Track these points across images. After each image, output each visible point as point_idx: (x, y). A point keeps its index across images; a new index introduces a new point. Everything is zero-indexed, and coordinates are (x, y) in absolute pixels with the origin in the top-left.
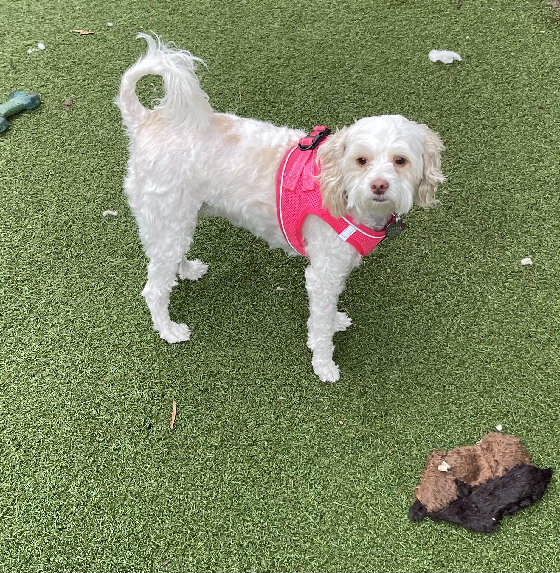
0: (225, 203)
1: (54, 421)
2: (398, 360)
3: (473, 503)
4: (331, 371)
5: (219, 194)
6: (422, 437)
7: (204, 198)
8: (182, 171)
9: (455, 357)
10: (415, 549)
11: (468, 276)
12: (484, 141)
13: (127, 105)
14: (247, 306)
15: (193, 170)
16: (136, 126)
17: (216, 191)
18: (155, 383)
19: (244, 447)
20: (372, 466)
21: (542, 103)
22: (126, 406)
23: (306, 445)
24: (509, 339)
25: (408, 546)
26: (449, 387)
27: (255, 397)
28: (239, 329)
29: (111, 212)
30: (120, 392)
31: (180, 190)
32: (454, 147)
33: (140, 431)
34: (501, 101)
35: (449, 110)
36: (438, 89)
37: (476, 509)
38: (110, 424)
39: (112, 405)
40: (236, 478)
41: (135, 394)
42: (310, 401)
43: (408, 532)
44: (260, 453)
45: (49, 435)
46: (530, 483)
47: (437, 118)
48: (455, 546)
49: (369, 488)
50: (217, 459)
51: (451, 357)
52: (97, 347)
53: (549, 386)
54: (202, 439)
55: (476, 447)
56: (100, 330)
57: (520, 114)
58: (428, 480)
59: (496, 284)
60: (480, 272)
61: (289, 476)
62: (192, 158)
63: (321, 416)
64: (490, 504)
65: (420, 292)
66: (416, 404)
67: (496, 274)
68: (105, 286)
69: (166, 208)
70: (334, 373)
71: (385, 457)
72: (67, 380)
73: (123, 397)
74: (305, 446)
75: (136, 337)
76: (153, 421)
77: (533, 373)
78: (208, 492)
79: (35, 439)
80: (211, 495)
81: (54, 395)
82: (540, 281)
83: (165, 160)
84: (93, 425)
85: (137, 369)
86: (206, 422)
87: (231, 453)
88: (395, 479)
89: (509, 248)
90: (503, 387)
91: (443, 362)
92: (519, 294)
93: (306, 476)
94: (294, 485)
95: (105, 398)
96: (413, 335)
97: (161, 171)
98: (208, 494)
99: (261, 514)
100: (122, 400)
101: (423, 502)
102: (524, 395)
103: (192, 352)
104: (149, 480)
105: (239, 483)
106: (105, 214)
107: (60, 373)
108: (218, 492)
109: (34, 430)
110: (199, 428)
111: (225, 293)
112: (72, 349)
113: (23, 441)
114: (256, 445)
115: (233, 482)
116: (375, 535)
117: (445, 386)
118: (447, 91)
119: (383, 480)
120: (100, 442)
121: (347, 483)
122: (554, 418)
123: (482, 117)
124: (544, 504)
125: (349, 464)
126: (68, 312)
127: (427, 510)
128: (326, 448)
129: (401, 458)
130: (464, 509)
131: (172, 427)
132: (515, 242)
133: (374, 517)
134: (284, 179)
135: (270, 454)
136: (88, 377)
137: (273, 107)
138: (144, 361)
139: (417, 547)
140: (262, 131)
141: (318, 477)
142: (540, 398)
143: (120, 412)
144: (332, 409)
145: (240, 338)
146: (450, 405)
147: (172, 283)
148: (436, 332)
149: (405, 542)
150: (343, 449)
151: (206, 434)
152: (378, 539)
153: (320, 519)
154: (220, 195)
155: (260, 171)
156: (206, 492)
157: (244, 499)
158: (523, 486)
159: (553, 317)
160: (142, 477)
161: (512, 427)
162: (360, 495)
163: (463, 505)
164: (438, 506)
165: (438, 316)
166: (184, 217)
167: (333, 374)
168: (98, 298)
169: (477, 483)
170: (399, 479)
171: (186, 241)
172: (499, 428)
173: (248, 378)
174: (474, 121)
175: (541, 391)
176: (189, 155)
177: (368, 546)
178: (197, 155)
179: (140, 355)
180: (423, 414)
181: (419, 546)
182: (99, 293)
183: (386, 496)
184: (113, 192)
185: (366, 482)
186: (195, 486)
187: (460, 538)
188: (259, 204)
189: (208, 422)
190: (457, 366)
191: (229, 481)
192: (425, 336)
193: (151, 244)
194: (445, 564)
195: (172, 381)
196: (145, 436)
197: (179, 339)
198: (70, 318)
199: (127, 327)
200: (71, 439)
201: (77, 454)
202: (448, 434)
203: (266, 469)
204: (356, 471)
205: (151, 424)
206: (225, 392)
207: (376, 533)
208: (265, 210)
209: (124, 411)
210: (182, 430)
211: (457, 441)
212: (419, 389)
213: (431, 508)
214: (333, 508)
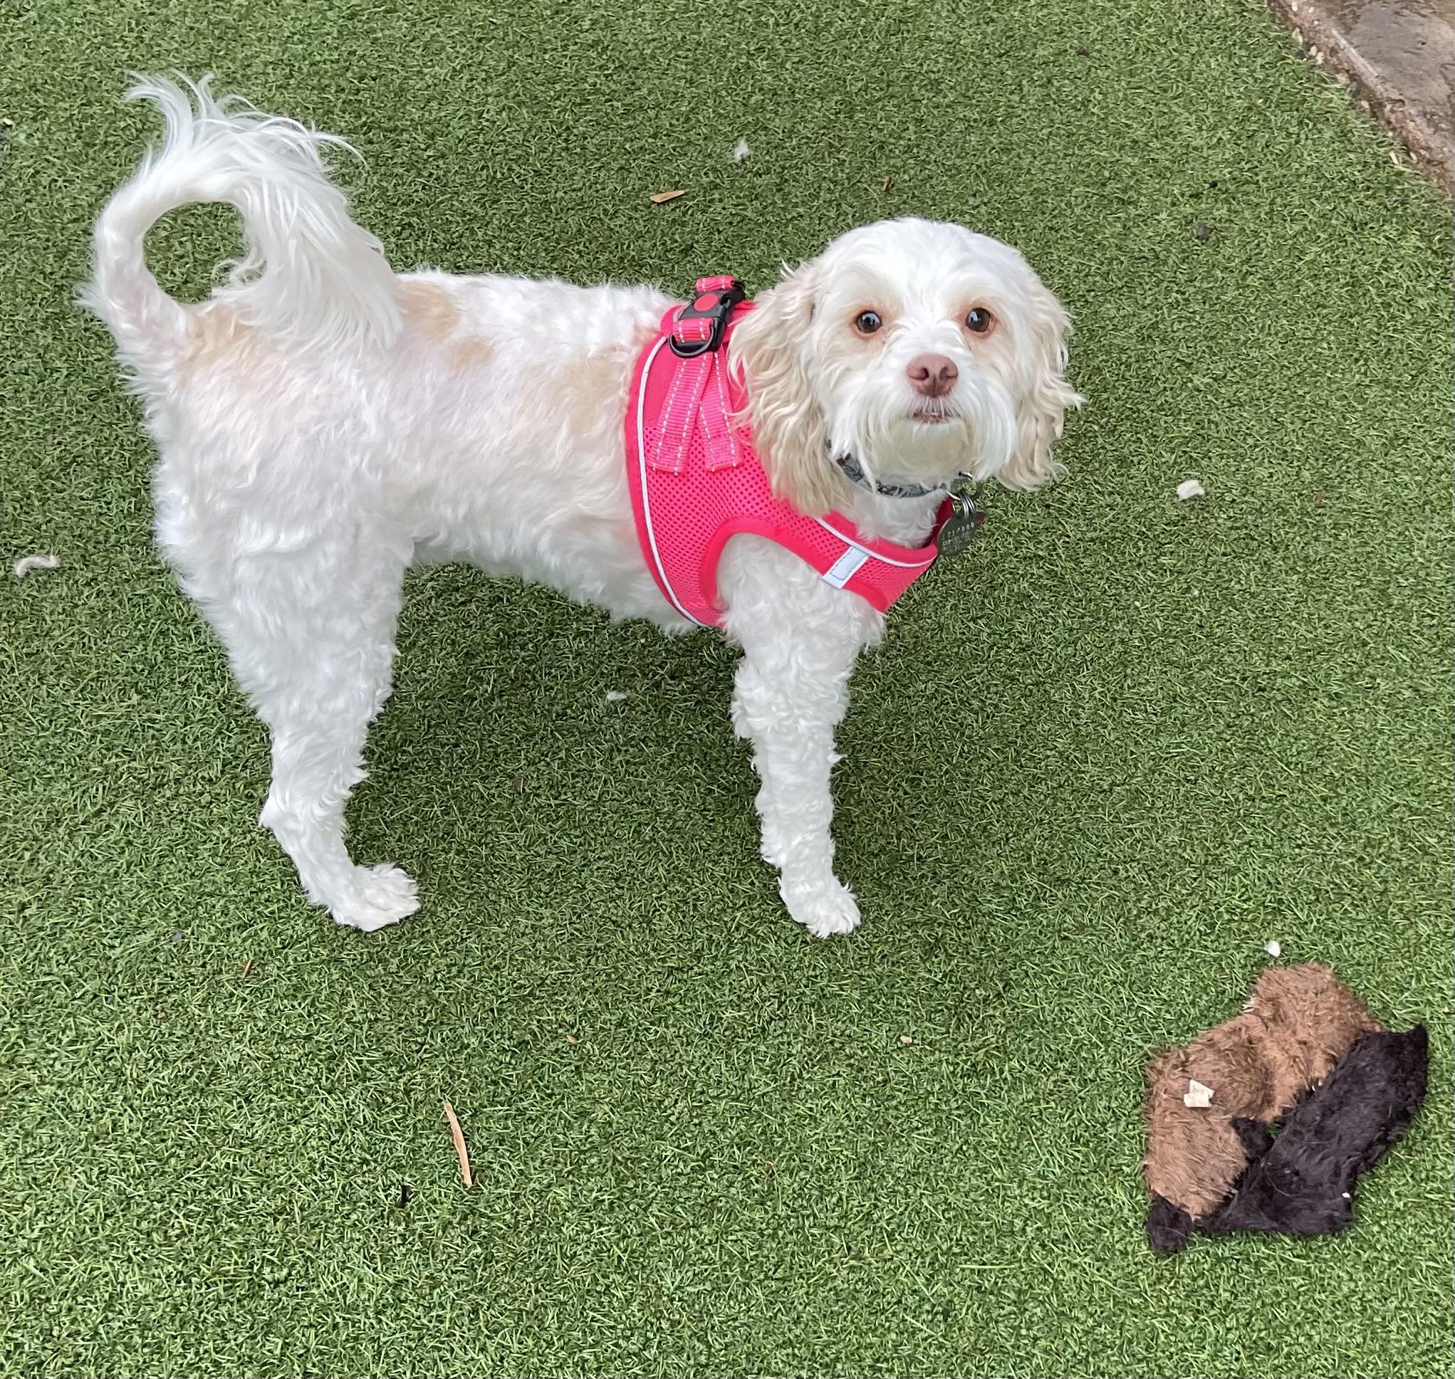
0: (487, 535)
1: (115, 1258)
2: (985, 829)
3: (1284, 1166)
4: (838, 907)
5: (465, 517)
6: (1110, 1023)
7: (417, 532)
8: (347, 474)
9: (1113, 784)
10: (1192, 1327)
11: (1070, 558)
12: (978, 167)
13: (128, 306)
14: (541, 766)
15: (381, 465)
16: (168, 366)
17: (455, 510)
18: (372, 1063)
19: (683, 1181)
20: (1020, 1136)
21: (1079, 39)
22: (314, 1155)
23: (841, 1127)
24: (1218, 708)
25: (1173, 1323)
26: (1127, 871)
27: (661, 1030)
28: (545, 841)
29: (37, 560)
30: (279, 1116)
31: (352, 530)
32: (914, 196)
33: (382, 1216)
34: (983, 46)
35: (866, 88)
36: (818, 31)
37: (1295, 1179)
38: (287, 1222)
39: (272, 1161)
40: (695, 1275)
41: (328, 1110)
42: (808, 1000)
43: (1162, 1287)
44: (731, 1184)
45: (118, 1308)
46: (1395, 1080)
47: (842, 116)
48: (1278, 1288)
49: (1033, 1199)
50: (624, 1237)
51: (1106, 787)
52: (159, 995)
53: (1344, 809)
54: (562, 1194)
55: (1248, 1019)
56: (146, 938)
57: (1040, 78)
58: (1169, 1139)
59: (1140, 565)
60: (1092, 540)
61: (828, 1228)
62: (374, 433)
63: (849, 1036)
64: (1322, 1159)
65: (971, 624)
66: (1066, 938)
67: (1131, 539)
68: (110, 797)
69: (312, 586)
70: (845, 907)
71: (1043, 1105)
72: (107, 1121)
73: (293, 1129)
74: (840, 1133)
75: (265, 934)
76: (407, 1178)
77: (1300, 784)
78: (634, 1339)
79: (78, 1332)
80: (645, 1347)
81: (83, 1178)
82: (1234, 534)
83: (291, 455)
84: (240, 1239)
85: (304, 1033)
86: (555, 1139)
87: (654, 1209)
88: (1086, 1155)
89: (1135, 460)
90: (1246, 839)
91: (1090, 807)
92: (1199, 581)
93: (869, 1214)
94: (849, 1249)
95: (242, 1146)
96: (996, 750)
97: (282, 487)
98: (634, 1345)
99: (794, 1355)
100: (293, 1139)
101: (1175, 1199)
102: (1299, 846)
103: (443, 943)
104: (461, 1353)
105: (708, 1286)
106: (20, 568)
107: (76, 1106)
108: (660, 1329)
109: (65, 1303)
110: (543, 1162)
111: (467, 742)
112: (84, 1020)
113: (44, 1349)
114: (712, 1166)
115: (690, 1289)
116: (1090, 1322)
117: (1116, 872)
118: (841, 36)
119: (1060, 1167)
120: (277, 1283)
121: (975, 1201)
122: (1381, 887)
123: (951, 97)
124: (1431, 1116)
125: (965, 1148)
126: (23, 907)
127: (1188, 1215)
128: (893, 1121)
129: (1082, 1094)
130: (1272, 1188)
131: (468, 1181)
132: (1145, 441)
133: (1072, 1274)
134: (646, 444)
135: (757, 1181)
136: (168, 1096)
137: (396, 145)
138: (312, 1004)
139: (1196, 1318)
140: (548, 311)
141: (901, 1209)
142: (1337, 845)
143: (300, 1177)
144: (871, 1008)
145: (558, 866)
146: (1145, 918)
147: (353, 776)
148: (1046, 728)
149: (1165, 1316)
150: (935, 1111)
151: (569, 1173)
152: (1103, 1329)
153: (945, 1320)
154: (470, 519)
155: (575, 430)
156: (628, 1339)
157: (736, 1328)
158: (1384, 1092)
159: (1294, 624)
160: (439, 1349)
161: (1299, 937)
162: (1018, 1223)
163: (1264, 1178)
164: (1211, 1198)
165: (1036, 684)
166: (369, 595)
167: (842, 911)
168: (102, 841)
169: (1277, 1112)
170: (1095, 1151)
171: (380, 656)
172: (1274, 949)
173: (621, 978)
174: (935, 112)
175: (1332, 825)
176: (360, 428)
177: (1084, 1354)
178: (385, 421)
179: (297, 989)
180: (1093, 961)
181: (1202, 1317)
182: (96, 824)
183: (1080, 1206)
184: (17, 494)
185: (1020, 1186)
186: (592, 1331)
187: (1283, 1265)
188: (585, 522)
189: (560, 1137)
190: (1126, 809)
191: (678, 1288)
192: (1026, 746)
193: (279, 688)
194: (1273, 1343)
195: (416, 1042)
196: (401, 1229)
197: (391, 913)
198: (39, 924)
199: (225, 913)
200: (189, 1298)
201: (224, 1337)
202: (1164, 996)
203: (764, 1226)
204: (986, 1161)
205: (405, 1189)
206: (577, 1037)
207: (1092, 1315)
208: (605, 537)
209: (312, 1171)
210: (498, 1181)
211: (1192, 1011)
212: (1060, 895)
213: (1198, 1210)
214: (967, 1283)
